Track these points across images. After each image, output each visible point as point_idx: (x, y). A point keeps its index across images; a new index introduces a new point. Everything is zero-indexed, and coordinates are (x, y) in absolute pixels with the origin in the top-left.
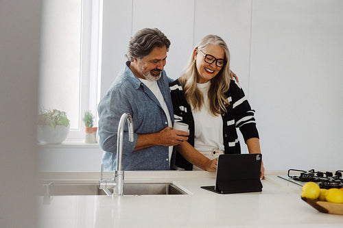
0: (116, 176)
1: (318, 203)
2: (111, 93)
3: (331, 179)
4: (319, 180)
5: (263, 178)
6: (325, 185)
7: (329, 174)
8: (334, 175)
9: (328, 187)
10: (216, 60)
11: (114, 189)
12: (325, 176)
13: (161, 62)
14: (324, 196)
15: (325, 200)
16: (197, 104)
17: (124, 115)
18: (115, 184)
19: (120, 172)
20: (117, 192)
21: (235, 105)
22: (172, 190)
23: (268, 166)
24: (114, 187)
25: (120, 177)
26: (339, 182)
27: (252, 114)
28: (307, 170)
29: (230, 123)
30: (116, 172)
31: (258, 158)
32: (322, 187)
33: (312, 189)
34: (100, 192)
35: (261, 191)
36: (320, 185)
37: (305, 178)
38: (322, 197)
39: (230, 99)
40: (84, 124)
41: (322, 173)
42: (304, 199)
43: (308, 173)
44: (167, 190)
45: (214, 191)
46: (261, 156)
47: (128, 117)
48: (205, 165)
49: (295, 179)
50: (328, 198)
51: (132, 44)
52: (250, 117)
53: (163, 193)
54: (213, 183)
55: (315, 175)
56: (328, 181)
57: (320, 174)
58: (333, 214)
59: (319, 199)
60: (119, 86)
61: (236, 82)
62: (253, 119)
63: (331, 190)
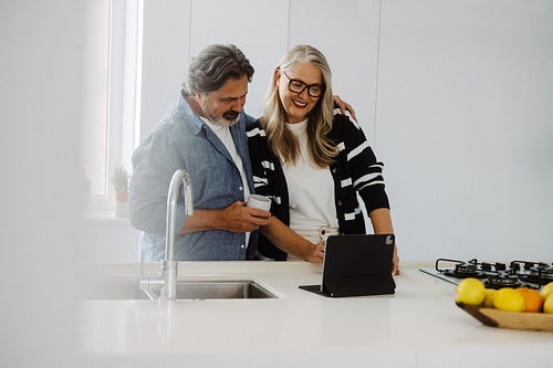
0: (164, 269)
1: (483, 311)
2: (153, 137)
3: (503, 274)
4: (484, 276)
5: (397, 273)
6: (494, 284)
7: (500, 267)
8: (508, 268)
9: (498, 287)
10: (309, 87)
11: (162, 291)
12: (493, 269)
13: (239, 101)
14: (491, 301)
15: (493, 307)
16: (290, 156)
17: (178, 173)
18: (162, 282)
19: (171, 263)
20: (166, 295)
21: (350, 156)
22: (253, 292)
23: (404, 254)
24: (162, 286)
25: (171, 272)
26: (515, 280)
27: (379, 170)
28: (466, 260)
29: (346, 183)
30: (165, 263)
31: (388, 241)
32: (488, 286)
33: (473, 290)
34: (139, 295)
35: (394, 292)
36: (486, 283)
37: (462, 272)
38: (488, 302)
39: (342, 146)
40: (113, 187)
41: (490, 265)
42: (461, 305)
43: (467, 264)
44: (245, 292)
45: (320, 293)
46: (393, 237)
47: (185, 176)
48: (304, 252)
49: (447, 273)
50: (497, 304)
51: (193, 71)
52: (375, 175)
53: (239, 295)
54: (319, 281)
55: (479, 267)
56: (498, 277)
57: (486, 267)
58: (505, 328)
59: (483, 305)
60: (168, 128)
61: (351, 119)
62: (380, 178)
63: (502, 291)
